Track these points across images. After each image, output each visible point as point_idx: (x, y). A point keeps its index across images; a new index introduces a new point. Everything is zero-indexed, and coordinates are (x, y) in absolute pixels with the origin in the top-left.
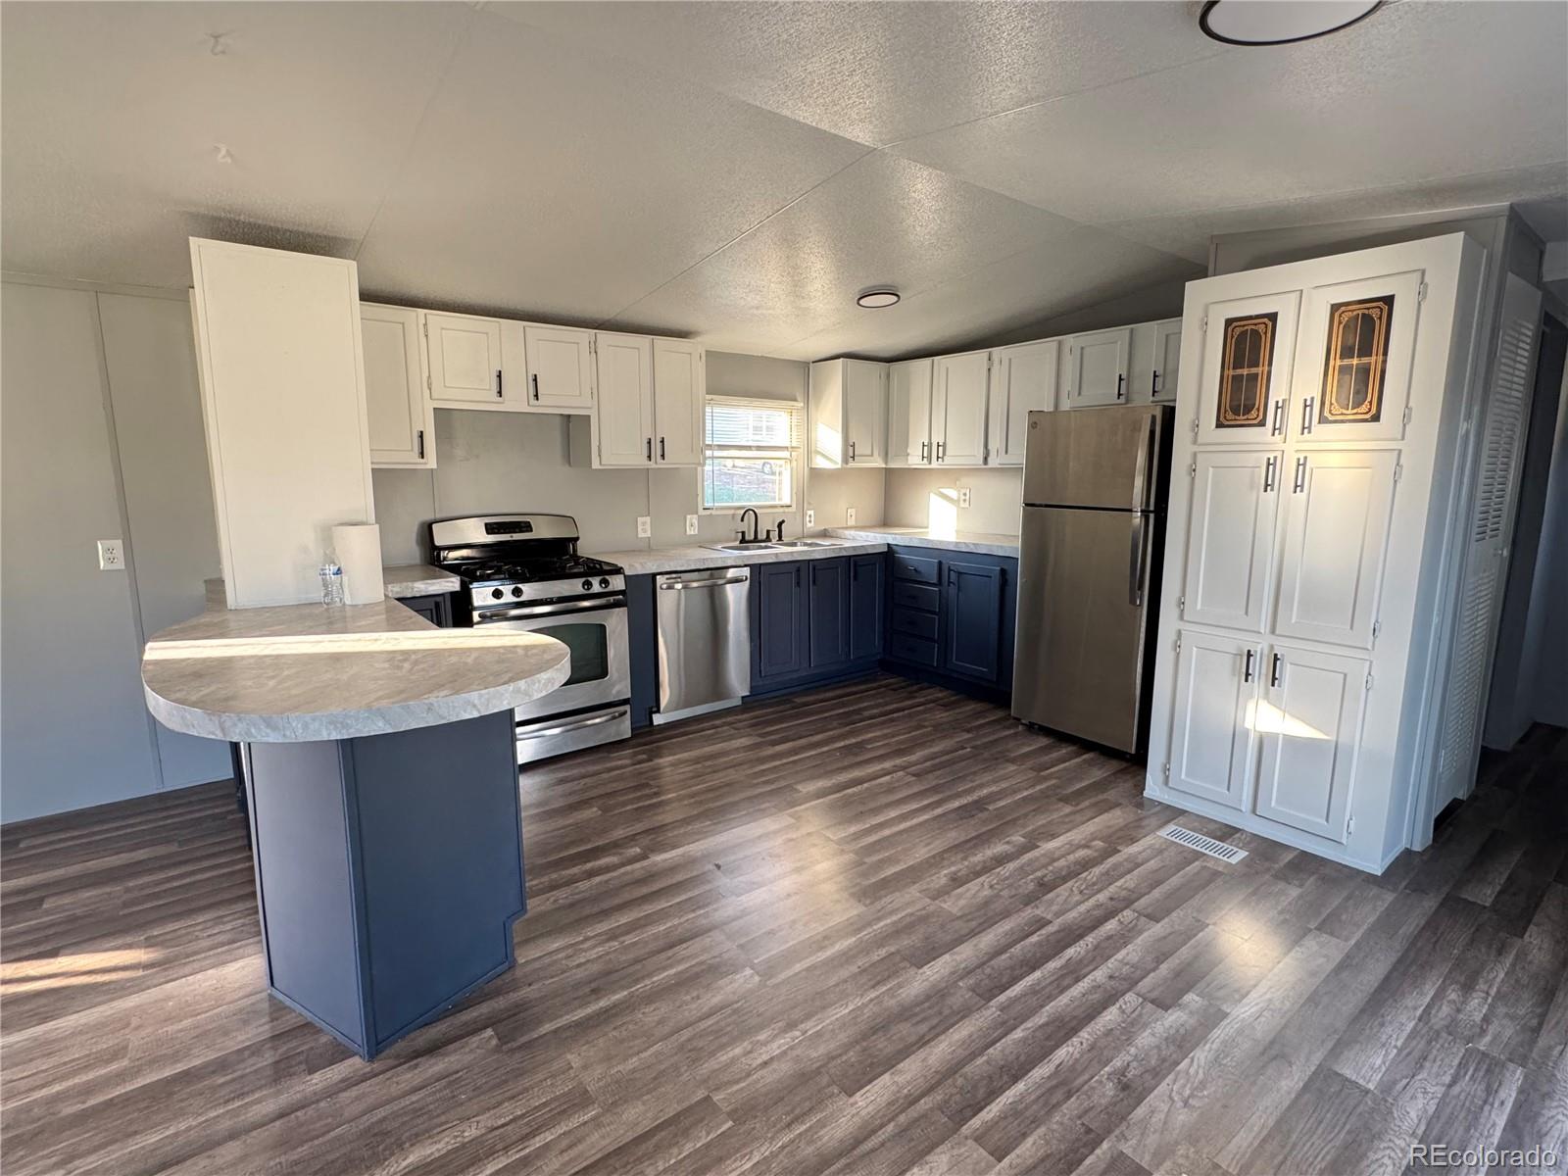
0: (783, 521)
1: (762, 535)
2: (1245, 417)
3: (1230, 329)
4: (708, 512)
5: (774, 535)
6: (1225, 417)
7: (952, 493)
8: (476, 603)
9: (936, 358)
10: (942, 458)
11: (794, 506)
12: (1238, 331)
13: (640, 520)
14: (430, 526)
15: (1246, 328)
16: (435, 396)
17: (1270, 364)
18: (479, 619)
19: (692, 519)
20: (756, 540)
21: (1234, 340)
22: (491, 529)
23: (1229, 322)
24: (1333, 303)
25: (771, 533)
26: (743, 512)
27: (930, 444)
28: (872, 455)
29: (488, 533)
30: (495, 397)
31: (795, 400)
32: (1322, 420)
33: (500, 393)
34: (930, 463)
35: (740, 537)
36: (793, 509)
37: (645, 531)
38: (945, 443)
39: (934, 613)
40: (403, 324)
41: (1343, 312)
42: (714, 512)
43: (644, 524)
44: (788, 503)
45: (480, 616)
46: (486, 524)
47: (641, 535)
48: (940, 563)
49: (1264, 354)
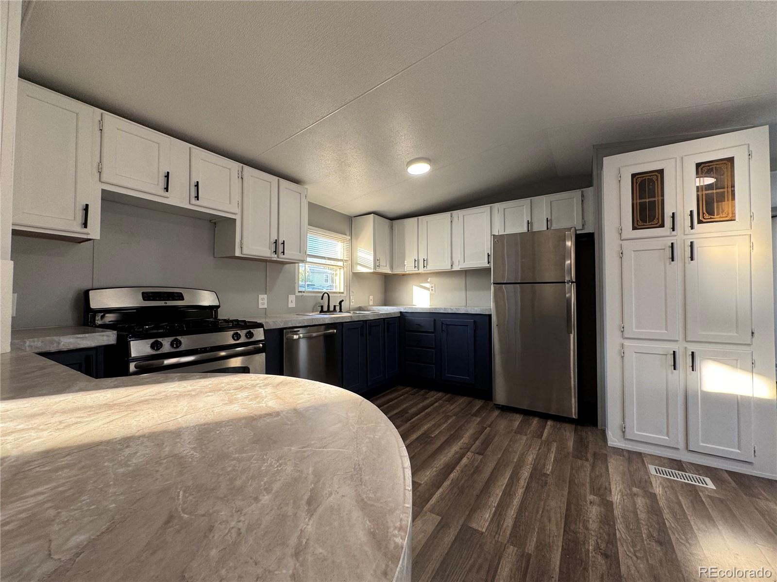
0: (343, 301)
1: (332, 309)
2: (650, 223)
3: (635, 179)
4: (300, 294)
5: (338, 308)
6: (637, 224)
7: (428, 285)
8: (134, 354)
9: (420, 218)
10: (426, 267)
11: (345, 293)
12: (639, 180)
13: (261, 296)
14: (86, 293)
15: (644, 178)
16: (104, 179)
17: (663, 195)
18: (135, 369)
19: (292, 298)
20: (328, 311)
21: (638, 184)
22: (146, 296)
23: (634, 176)
24: (697, 162)
25: (337, 307)
26: (322, 295)
27: (418, 260)
28: (386, 266)
29: (144, 299)
30: (162, 192)
31: (346, 235)
32: (700, 222)
33: (167, 189)
34: (419, 270)
35: (320, 310)
36: (344, 295)
37: (263, 304)
38: (427, 259)
39: (433, 348)
40: (77, 114)
41: (704, 167)
42: (304, 294)
43: (262, 299)
44: (342, 291)
45: (136, 367)
46: (143, 293)
47: (261, 306)
48: (435, 320)
49: (658, 190)
